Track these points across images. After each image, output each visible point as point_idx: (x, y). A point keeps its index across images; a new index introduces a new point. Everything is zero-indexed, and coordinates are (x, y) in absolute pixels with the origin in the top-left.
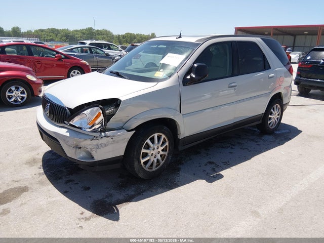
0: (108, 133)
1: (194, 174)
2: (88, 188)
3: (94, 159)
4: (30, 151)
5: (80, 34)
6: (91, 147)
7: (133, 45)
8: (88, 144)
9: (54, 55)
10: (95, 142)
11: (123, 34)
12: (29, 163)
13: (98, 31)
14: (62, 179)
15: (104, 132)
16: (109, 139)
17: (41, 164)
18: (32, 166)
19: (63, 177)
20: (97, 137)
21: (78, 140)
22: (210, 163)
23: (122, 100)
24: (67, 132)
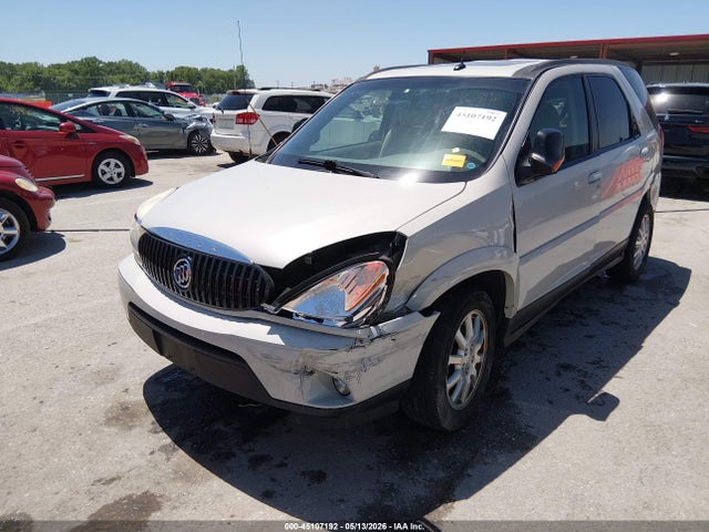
0: (385, 326)
1: (551, 402)
2: (319, 477)
3: (352, 401)
4: (97, 385)
5: (68, 74)
6: (347, 368)
7: (238, 93)
8: (339, 361)
9: (57, 125)
10: (357, 354)
11: (172, 69)
12: (117, 419)
13: (111, 64)
14: (234, 455)
15: (375, 324)
16: (387, 341)
17: (151, 418)
18: (130, 428)
19: (234, 450)
20: (361, 341)
21: (312, 354)
22: (567, 367)
23: (408, 234)
24: (269, 333)
